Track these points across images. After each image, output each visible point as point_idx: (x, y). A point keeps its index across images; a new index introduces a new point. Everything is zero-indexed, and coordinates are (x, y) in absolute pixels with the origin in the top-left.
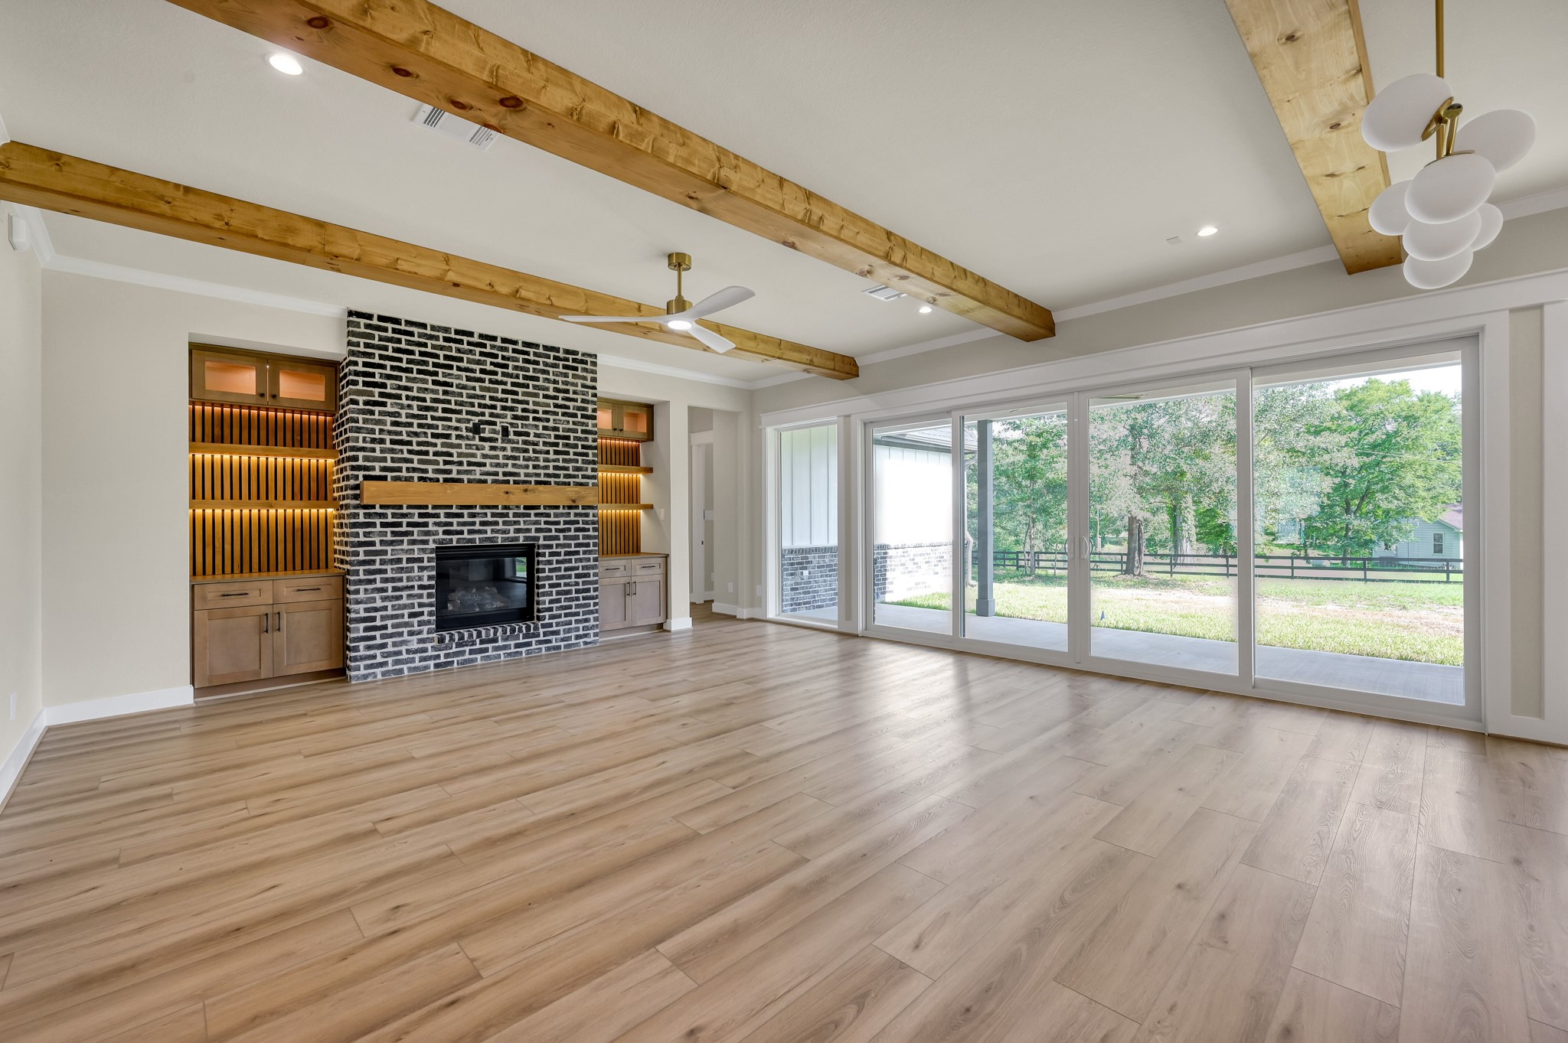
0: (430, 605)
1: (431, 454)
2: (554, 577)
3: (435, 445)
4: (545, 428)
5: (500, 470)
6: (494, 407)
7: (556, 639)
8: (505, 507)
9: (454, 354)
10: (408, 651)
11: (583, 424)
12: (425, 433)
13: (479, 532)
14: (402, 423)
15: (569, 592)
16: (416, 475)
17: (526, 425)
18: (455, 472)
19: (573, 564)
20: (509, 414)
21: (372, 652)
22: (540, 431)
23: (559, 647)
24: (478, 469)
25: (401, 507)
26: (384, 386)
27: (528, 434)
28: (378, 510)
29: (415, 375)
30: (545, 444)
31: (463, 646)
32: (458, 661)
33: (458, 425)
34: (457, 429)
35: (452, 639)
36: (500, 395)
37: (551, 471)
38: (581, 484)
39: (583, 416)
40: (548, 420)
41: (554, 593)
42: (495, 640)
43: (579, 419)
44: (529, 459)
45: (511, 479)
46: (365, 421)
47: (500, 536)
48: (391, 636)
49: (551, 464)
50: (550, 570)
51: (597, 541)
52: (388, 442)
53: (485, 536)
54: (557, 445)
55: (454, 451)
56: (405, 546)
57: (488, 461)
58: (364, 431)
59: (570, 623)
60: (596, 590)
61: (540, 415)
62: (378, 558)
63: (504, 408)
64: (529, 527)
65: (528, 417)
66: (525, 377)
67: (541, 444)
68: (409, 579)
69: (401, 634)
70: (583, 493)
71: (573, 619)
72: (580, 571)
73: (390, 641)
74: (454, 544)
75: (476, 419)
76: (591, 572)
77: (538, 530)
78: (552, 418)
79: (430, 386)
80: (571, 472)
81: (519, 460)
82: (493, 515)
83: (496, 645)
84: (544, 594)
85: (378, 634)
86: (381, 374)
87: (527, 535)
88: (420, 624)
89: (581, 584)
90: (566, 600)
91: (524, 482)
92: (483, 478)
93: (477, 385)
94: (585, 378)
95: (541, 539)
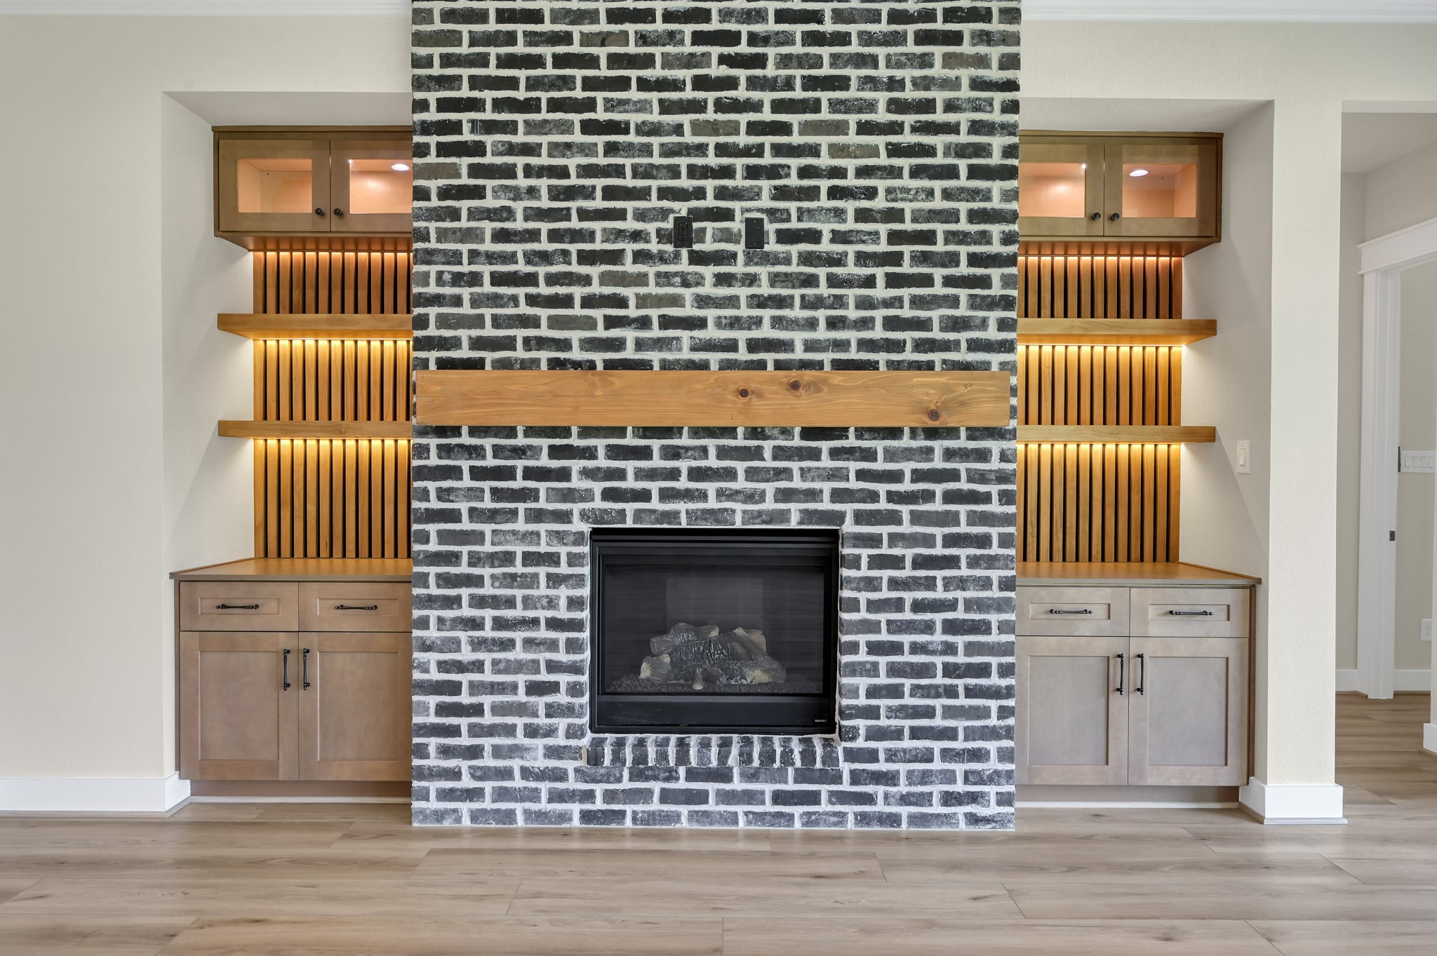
0: (575, 669)
1: (577, 302)
2: (884, 627)
3: (586, 280)
4: (862, 216)
5: (742, 336)
6: (727, 172)
7: (886, 796)
8: (756, 433)
9: (632, 49)
10: (526, 773)
11: (974, 194)
12: (565, 253)
13: (687, 495)
14: (516, 233)
15: (925, 670)
16: (544, 355)
17: (809, 211)
18: (630, 345)
19: (939, 594)
20: (766, 185)
21: (451, 763)
22: (850, 224)
23: (894, 820)
24: (685, 335)
25: (511, 432)
26: (479, 149)
27: (815, 237)
28: (465, 439)
29: (544, 115)
30: (862, 258)
31: (647, 779)
32: (635, 813)
33: (640, 225)
34: (636, 236)
35: (618, 759)
36: (743, 139)
37: (878, 333)
38: (967, 366)
39: (974, 172)
40: (871, 193)
41: (882, 670)
42: (723, 775)
43: (963, 182)
44: (817, 303)
45: (770, 357)
46: (443, 235)
47: (739, 507)
48: (491, 731)
49: (879, 314)
50: (873, 606)
51: (1011, 530)
52: (487, 279)
53: (700, 504)
54: (896, 259)
55: (629, 292)
56: (521, 525)
57: (711, 314)
58: (440, 258)
59: (927, 757)
60: (1006, 671)
61: (851, 181)
62: (465, 550)
63: (752, 172)
64: (816, 485)
65: (817, 189)
66: (810, 83)
67: (851, 259)
68: (528, 602)
69: (510, 730)
70: (963, 390)
71: (937, 746)
72: (960, 614)
73: (487, 743)
74: (629, 524)
75: (682, 208)
76: (994, 618)
77: (837, 495)
78: (881, 184)
79: (577, 137)
80: (936, 334)
81: (791, 306)
82: (723, 453)
83: (727, 787)
84: (854, 670)
85: (463, 722)
86: (473, 122)
87: (811, 506)
88: (552, 711)
89: (961, 650)
90: (916, 690)
91: (805, 365)
92: (698, 356)
93: (686, 119)
94: (982, 61)
95: (849, 519)
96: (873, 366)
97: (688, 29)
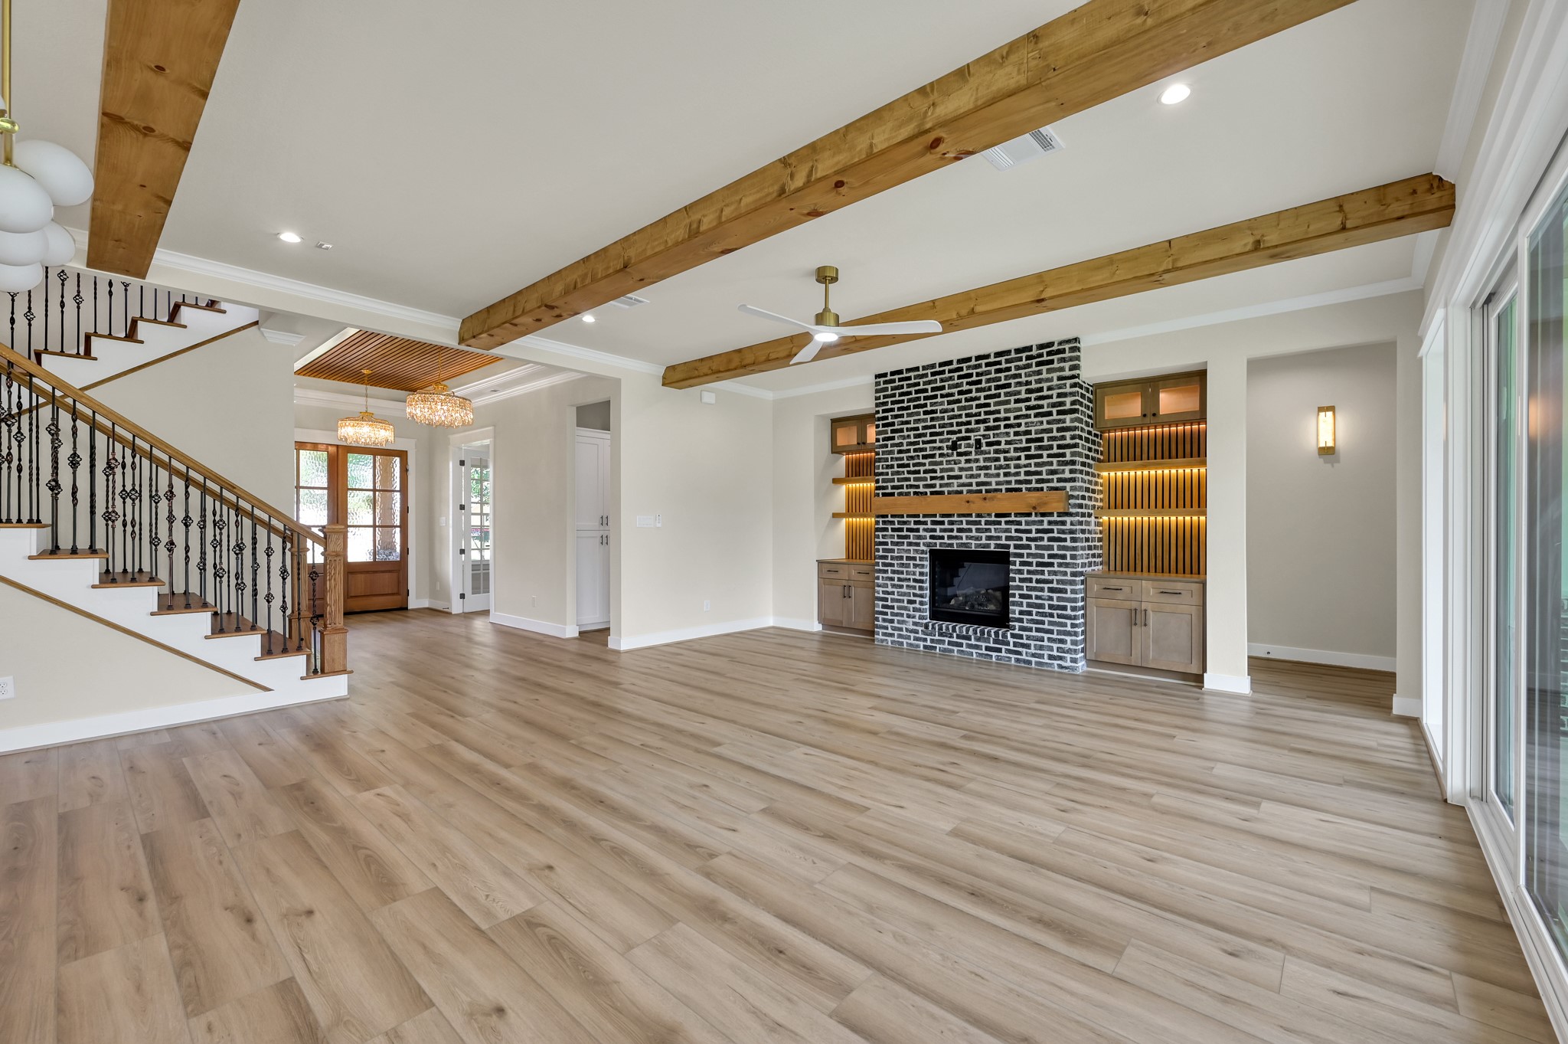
1: (922, 472)
2: (1025, 588)
3: (924, 465)
4: (1016, 434)
5: (974, 481)
6: (969, 423)
7: (1027, 653)
8: (979, 515)
10: (907, 630)
11: (1059, 421)
12: (918, 456)
13: (956, 538)
14: (904, 450)
15: (1041, 606)
16: (912, 491)
17: (997, 434)
18: (938, 486)
19: (1046, 577)
20: (982, 426)
21: (885, 624)
22: (1012, 437)
23: (1030, 662)
24: (955, 481)
25: (902, 516)
26: (893, 424)
27: (999, 443)
28: (890, 519)
29: (912, 410)
30: (1016, 450)
31: (944, 636)
32: (940, 648)
33: (941, 445)
34: (940, 448)
35: (933, 628)
36: (974, 411)
37: (1022, 477)
38: (1056, 489)
39: (1059, 413)
40: (1019, 425)
41: (1025, 605)
42: (969, 638)
43: (1055, 417)
44: (1000, 467)
45: (983, 488)
46: (883, 453)
47: (973, 542)
48: (897, 615)
49: (1022, 470)
50: (1021, 580)
52: (896, 466)
53: (961, 541)
54: (1028, 449)
55: (937, 468)
56: (905, 547)
57: (964, 474)
58: (883, 460)
59: (1042, 640)
60: (1074, 609)
61: (1012, 421)
62: (889, 555)
63: (977, 422)
64: (1000, 534)
65: (1000, 426)
66: (997, 388)
67: (1012, 450)
68: (908, 573)
69: (902, 615)
70: (1045, 498)
71: (1046, 636)
72: (1055, 585)
73: (896, 619)
74: (938, 547)
75: (954, 437)
76: (1069, 588)
77: (1008, 538)
78: (1023, 421)
79: (922, 417)
80: (1044, 476)
81: (991, 469)
82: (968, 523)
83: (970, 642)
84: (1015, 604)
85: (889, 611)
86: (892, 416)
87: (998, 542)
88: (915, 610)
89: (1055, 599)
90: (1038, 613)
91: (996, 490)
92: (959, 489)
93: (955, 406)
94: (1062, 369)
95: (1012, 547)
96: (1020, 490)
97: (956, 375)
